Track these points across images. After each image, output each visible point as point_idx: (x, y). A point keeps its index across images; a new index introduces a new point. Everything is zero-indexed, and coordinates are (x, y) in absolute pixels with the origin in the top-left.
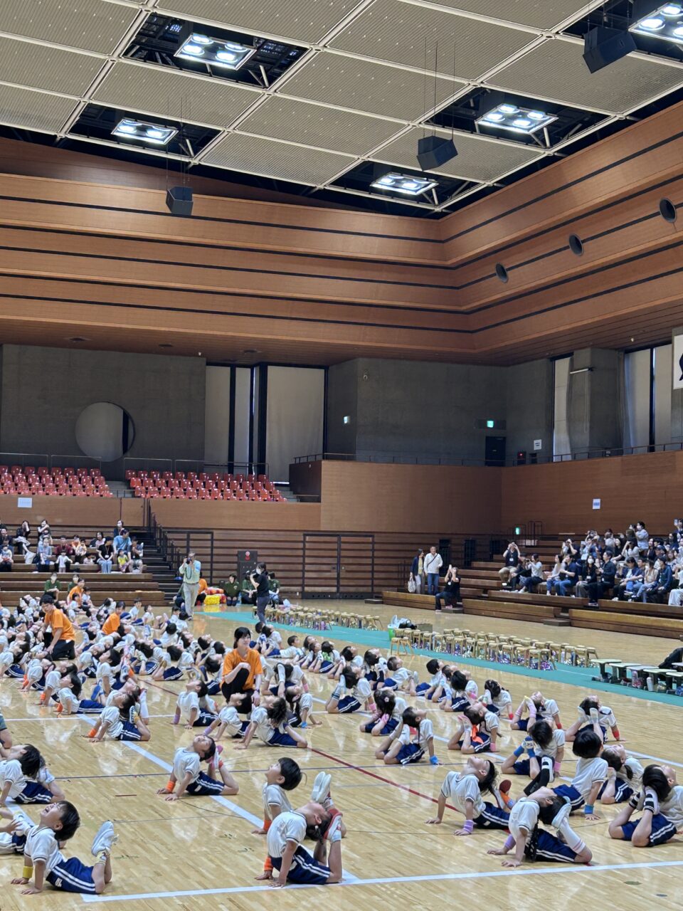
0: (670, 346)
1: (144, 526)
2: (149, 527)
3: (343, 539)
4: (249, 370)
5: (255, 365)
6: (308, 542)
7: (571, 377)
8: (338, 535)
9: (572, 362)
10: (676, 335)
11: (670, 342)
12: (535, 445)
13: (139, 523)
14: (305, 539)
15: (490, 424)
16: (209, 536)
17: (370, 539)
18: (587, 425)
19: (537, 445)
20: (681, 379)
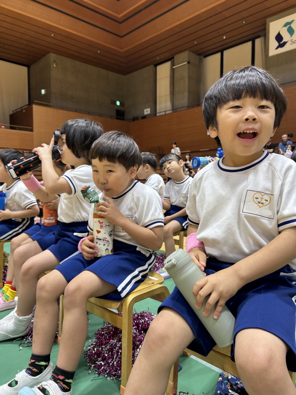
7: (172, 70)
9: (173, 62)
10: (271, 22)
12: (145, 112)
15: (118, 103)
18: (186, 94)
19: (147, 111)
20: (277, 48)
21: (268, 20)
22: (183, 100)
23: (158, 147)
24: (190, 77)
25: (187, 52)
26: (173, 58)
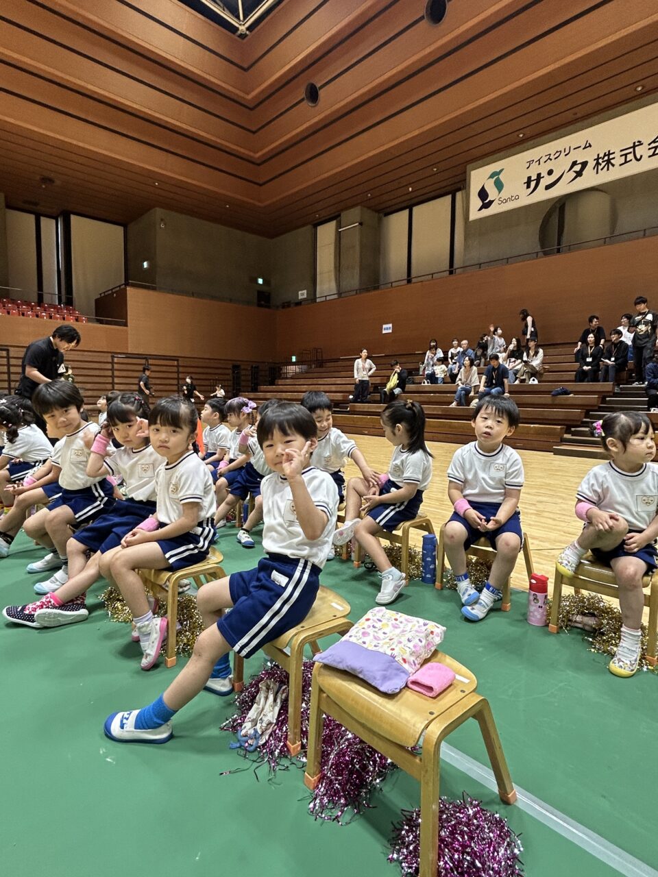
4: (53, 221)
5: (60, 215)
6: (117, 363)
7: (338, 234)
8: (146, 358)
9: (338, 223)
10: (473, 170)
12: (299, 295)
14: (113, 360)
15: (260, 281)
16: (4, 353)
17: (176, 363)
18: (357, 271)
19: (303, 294)
20: (480, 209)
21: (469, 167)
22: (353, 280)
23: (315, 348)
24: (362, 246)
25: (359, 207)
26: (339, 215)
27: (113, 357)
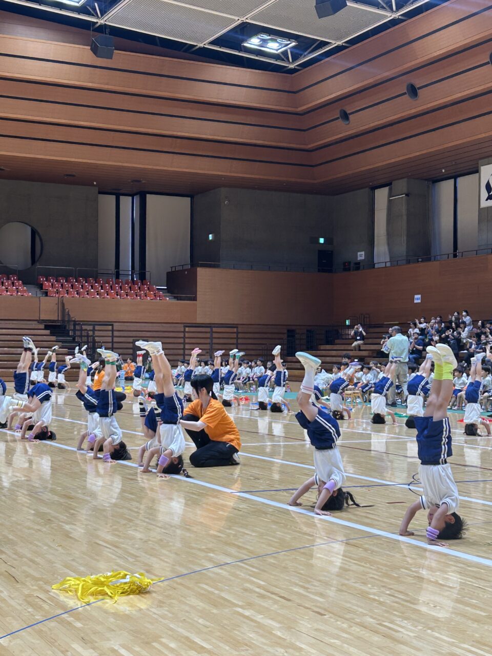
0: (477, 175)
1: (58, 320)
2: (63, 321)
3: (214, 330)
4: (130, 198)
5: (136, 194)
6: (188, 332)
7: (390, 202)
8: (210, 327)
9: (390, 190)
10: (482, 166)
11: (477, 171)
12: (359, 256)
13: (54, 317)
14: (185, 329)
15: (322, 240)
16: (110, 328)
17: (235, 330)
18: (404, 238)
19: (361, 256)
20: (487, 200)
21: (480, 162)
24: (408, 215)
25: (405, 180)
26: (391, 183)
27: (185, 327)
